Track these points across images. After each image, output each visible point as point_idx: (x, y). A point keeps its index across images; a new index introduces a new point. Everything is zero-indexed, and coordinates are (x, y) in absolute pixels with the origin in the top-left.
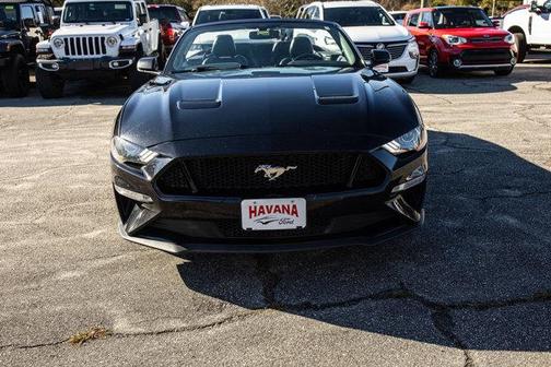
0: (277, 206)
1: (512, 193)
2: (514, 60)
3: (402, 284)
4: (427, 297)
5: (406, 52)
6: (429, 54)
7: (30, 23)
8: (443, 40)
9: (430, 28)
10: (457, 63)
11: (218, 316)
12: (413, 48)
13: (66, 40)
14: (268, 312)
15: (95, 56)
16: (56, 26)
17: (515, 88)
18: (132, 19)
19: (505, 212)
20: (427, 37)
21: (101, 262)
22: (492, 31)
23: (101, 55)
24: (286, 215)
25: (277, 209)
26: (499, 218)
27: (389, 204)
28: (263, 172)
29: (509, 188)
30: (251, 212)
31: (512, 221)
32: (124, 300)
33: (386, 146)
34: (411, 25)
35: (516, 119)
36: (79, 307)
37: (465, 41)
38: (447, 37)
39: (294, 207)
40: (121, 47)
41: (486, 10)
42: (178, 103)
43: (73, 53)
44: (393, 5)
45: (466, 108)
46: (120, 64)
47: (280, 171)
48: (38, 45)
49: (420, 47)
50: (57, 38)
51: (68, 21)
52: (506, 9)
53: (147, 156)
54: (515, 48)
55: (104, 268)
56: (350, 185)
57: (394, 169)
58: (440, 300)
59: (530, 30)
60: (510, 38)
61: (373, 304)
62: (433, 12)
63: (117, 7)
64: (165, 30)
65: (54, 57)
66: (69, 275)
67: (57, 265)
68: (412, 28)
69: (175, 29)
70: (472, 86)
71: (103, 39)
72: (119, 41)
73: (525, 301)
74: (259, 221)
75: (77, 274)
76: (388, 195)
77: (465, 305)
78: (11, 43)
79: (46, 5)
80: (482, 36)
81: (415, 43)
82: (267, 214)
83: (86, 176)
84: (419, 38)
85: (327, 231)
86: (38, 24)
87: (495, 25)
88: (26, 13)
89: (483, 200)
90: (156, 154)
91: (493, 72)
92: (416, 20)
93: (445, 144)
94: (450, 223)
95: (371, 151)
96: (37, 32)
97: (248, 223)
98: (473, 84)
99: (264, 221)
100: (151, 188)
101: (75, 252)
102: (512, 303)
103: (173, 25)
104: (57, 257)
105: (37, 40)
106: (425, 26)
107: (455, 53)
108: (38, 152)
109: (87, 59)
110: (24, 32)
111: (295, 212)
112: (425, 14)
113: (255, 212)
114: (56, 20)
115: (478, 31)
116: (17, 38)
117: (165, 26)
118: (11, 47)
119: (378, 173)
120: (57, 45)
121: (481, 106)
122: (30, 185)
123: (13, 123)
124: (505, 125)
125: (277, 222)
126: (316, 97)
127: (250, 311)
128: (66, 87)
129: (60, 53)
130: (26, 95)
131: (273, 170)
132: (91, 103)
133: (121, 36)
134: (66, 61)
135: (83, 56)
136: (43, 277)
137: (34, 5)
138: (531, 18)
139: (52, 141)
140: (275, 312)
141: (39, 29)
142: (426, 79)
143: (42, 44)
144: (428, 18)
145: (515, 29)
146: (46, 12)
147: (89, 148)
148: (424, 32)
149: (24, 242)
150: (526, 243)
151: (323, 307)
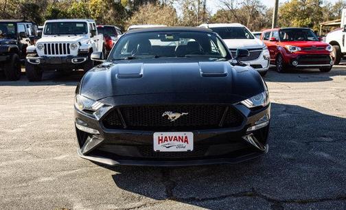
0: (176, 137)
1: (326, 139)
2: (332, 62)
3: (253, 189)
4: (268, 196)
5: (261, 56)
6: (277, 58)
7: (23, 35)
8: (286, 49)
9: (277, 41)
10: (295, 63)
11: (138, 203)
12: (266, 53)
13: (45, 45)
14: (168, 202)
15: (63, 55)
16: (39, 36)
17: (332, 79)
18: (87, 33)
19: (321, 150)
20: (275, 47)
21: (66, 173)
22: (318, 43)
23: (67, 55)
24: (181, 143)
25: (175, 139)
26: (317, 153)
27: (245, 138)
28: (167, 116)
29: (325, 137)
30: (159, 140)
31: (326, 155)
32: (80, 194)
33: (243, 102)
34: (265, 39)
35: (332, 97)
36: (52, 196)
37: (300, 49)
38: (288, 47)
39: (186, 137)
40: (79, 50)
41: (316, 32)
42: (116, 75)
43: (50, 53)
44: (255, 28)
45: (300, 91)
46: (79, 60)
47: (178, 116)
48: (27, 48)
49: (271, 53)
50: (40, 44)
51: (47, 34)
52: (329, 31)
53: (97, 106)
54: (333, 54)
55: (67, 176)
56: (220, 125)
57: (248, 116)
58: (277, 198)
59: (343, 44)
60: (330, 48)
61: (234, 199)
62: (279, 31)
63: (78, 25)
64: (107, 41)
65: (37, 56)
66: (46, 179)
67: (39, 174)
68: (265, 41)
69: (114, 40)
70: (304, 78)
71: (68, 45)
72: (78, 46)
73: (330, 199)
74: (164, 146)
75: (50, 179)
76: (244, 133)
77: (292, 201)
78: (11, 46)
79: (33, 24)
80: (311, 46)
81: (267, 50)
82: (169, 142)
83: (56, 126)
84: (270, 48)
85: (206, 154)
86: (28, 36)
87: (320, 40)
88: (21, 28)
89: (308, 144)
90: (103, 104)
91: (318, 70)
92: (268, 37)
93: (285, 111)
94: (285, 156)
95: (234, 104)
96: (27, 41)
97: (158, 147)
98: (305, 77)
99: (167, 146)
100: (98, 125)
101: (50, 167)
102: (322, 200)
103: (112, 38)
104: (38, 170)
105: (26, 45)
106: (274, 40)
107: (293, 57)
108: (26, 111)
109: (57, 57)
110: (19, 40)
111: (186, 141)
112: (275, 32)
113: (162, 140)
114: (39, 33)
115: (309, 43)
116: (15, 43)
117: (107, 39)
118: (11, 49)
119: (239, 119)
120: (39, 48)
121: (310, 90)
122: (22, 130)
123: (10, 95)
124: (324, 101)
125: (175, 147)
126: (201, 73)
127: (157, 201)
128: (43, 75)
129: (41, 53)
130: (18, 79)
131: (173, 115)
132: (59, 84)
133: (80, 43)
134: (44, 58)
135: (55, 55)
136: (30, 180)
137: (25, 24)
138: (344, 36)
139: (34, 106)
140: (173, 202)
141: (28, 39)
142: (275, 74)
143: (30, 48)
144: (276, 35)
145: (334, 43)
146: (33, 29)
147: (58, 110)
148: (273, 43)
149: (18, 161)
150: (333, 168)
151: (203, 200)
